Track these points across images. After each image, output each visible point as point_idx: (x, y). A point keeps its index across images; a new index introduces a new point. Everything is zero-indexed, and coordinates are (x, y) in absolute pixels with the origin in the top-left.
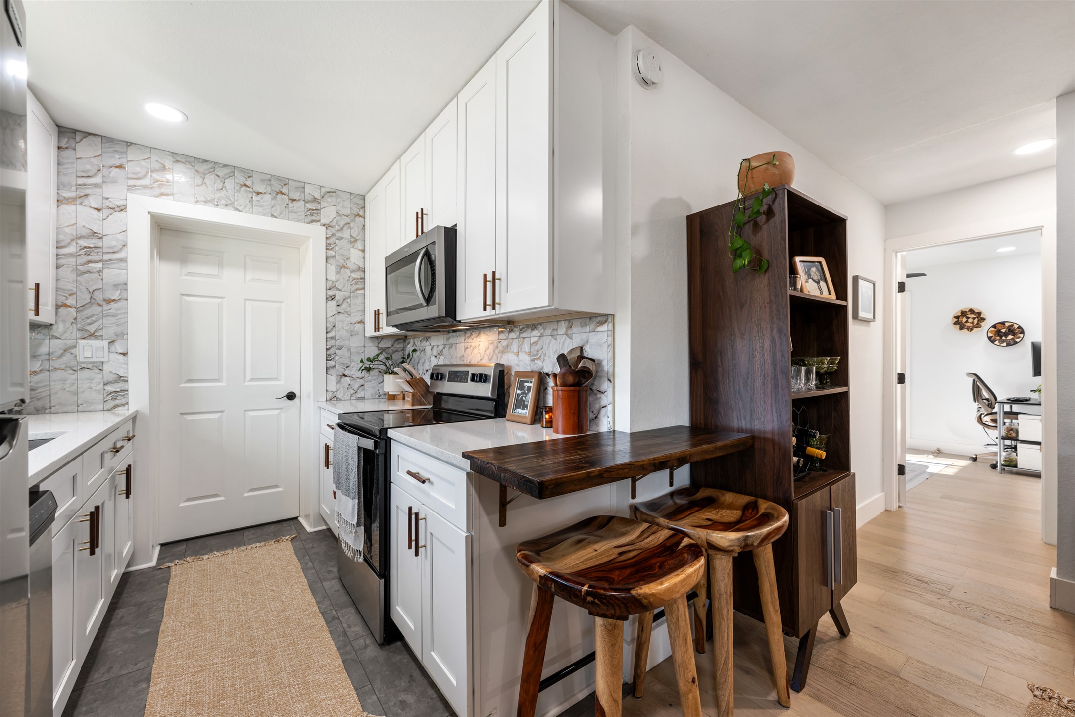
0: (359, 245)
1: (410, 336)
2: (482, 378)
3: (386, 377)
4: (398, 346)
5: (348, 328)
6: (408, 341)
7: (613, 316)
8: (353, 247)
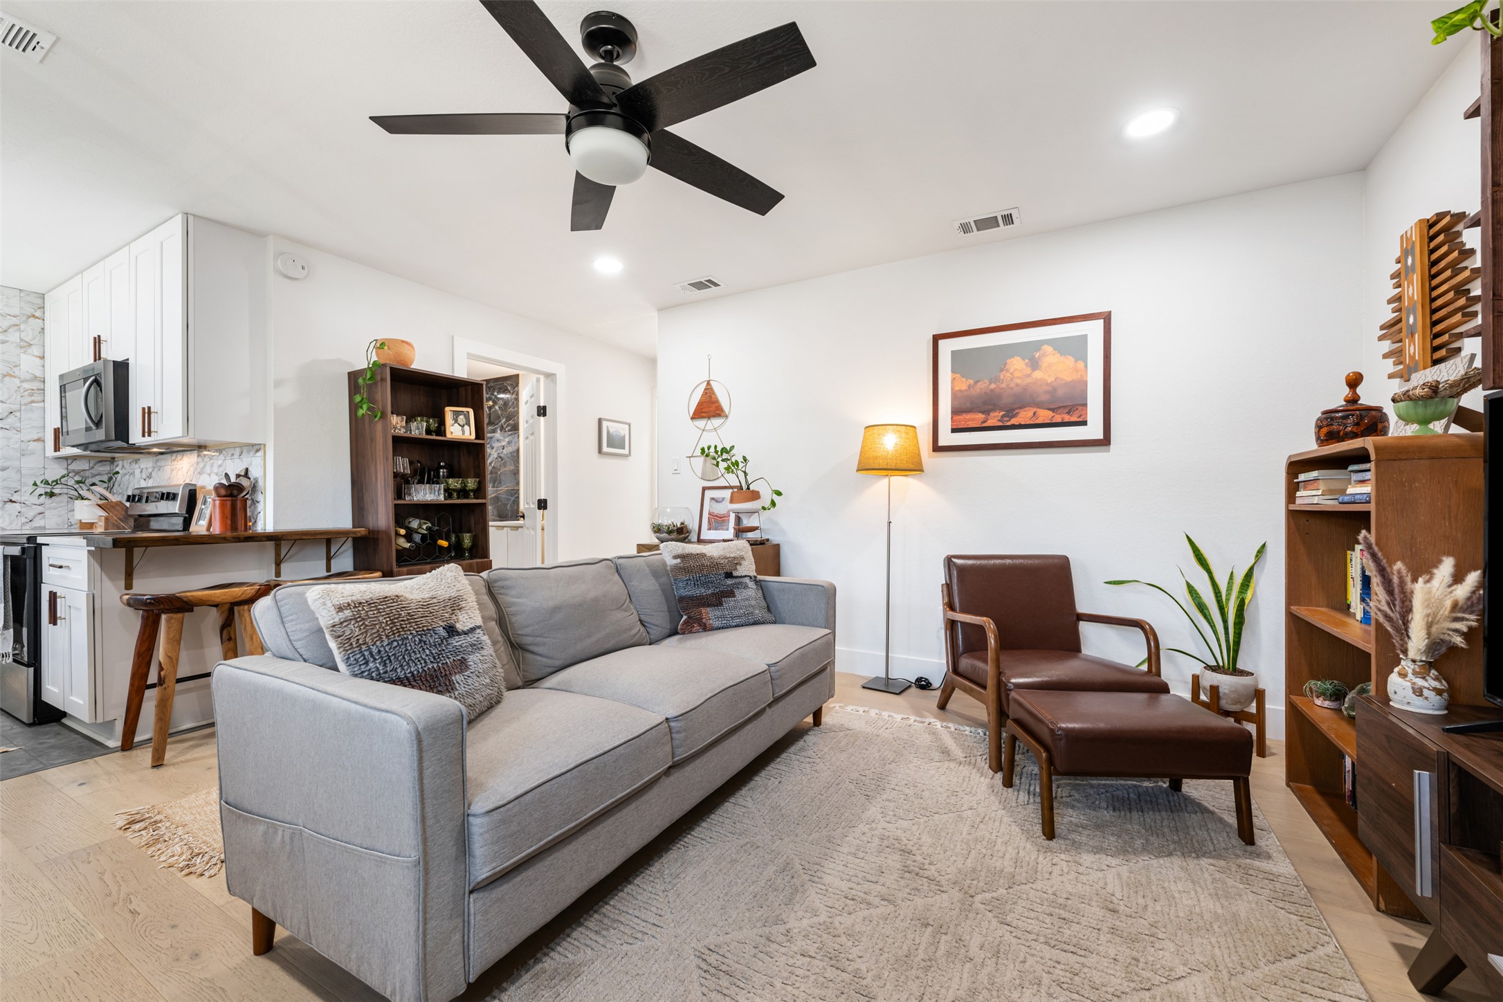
0: (36, 351)
1: (118, 457)
2: (170, 497)
3: (78, 503)
4: (101, 469)
5: (17, 446)
6: (116, 464)
7: (265, 445)
8: (25, 352)
